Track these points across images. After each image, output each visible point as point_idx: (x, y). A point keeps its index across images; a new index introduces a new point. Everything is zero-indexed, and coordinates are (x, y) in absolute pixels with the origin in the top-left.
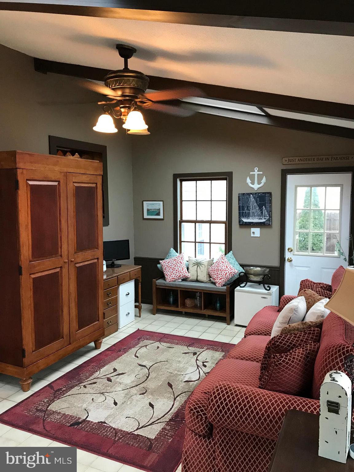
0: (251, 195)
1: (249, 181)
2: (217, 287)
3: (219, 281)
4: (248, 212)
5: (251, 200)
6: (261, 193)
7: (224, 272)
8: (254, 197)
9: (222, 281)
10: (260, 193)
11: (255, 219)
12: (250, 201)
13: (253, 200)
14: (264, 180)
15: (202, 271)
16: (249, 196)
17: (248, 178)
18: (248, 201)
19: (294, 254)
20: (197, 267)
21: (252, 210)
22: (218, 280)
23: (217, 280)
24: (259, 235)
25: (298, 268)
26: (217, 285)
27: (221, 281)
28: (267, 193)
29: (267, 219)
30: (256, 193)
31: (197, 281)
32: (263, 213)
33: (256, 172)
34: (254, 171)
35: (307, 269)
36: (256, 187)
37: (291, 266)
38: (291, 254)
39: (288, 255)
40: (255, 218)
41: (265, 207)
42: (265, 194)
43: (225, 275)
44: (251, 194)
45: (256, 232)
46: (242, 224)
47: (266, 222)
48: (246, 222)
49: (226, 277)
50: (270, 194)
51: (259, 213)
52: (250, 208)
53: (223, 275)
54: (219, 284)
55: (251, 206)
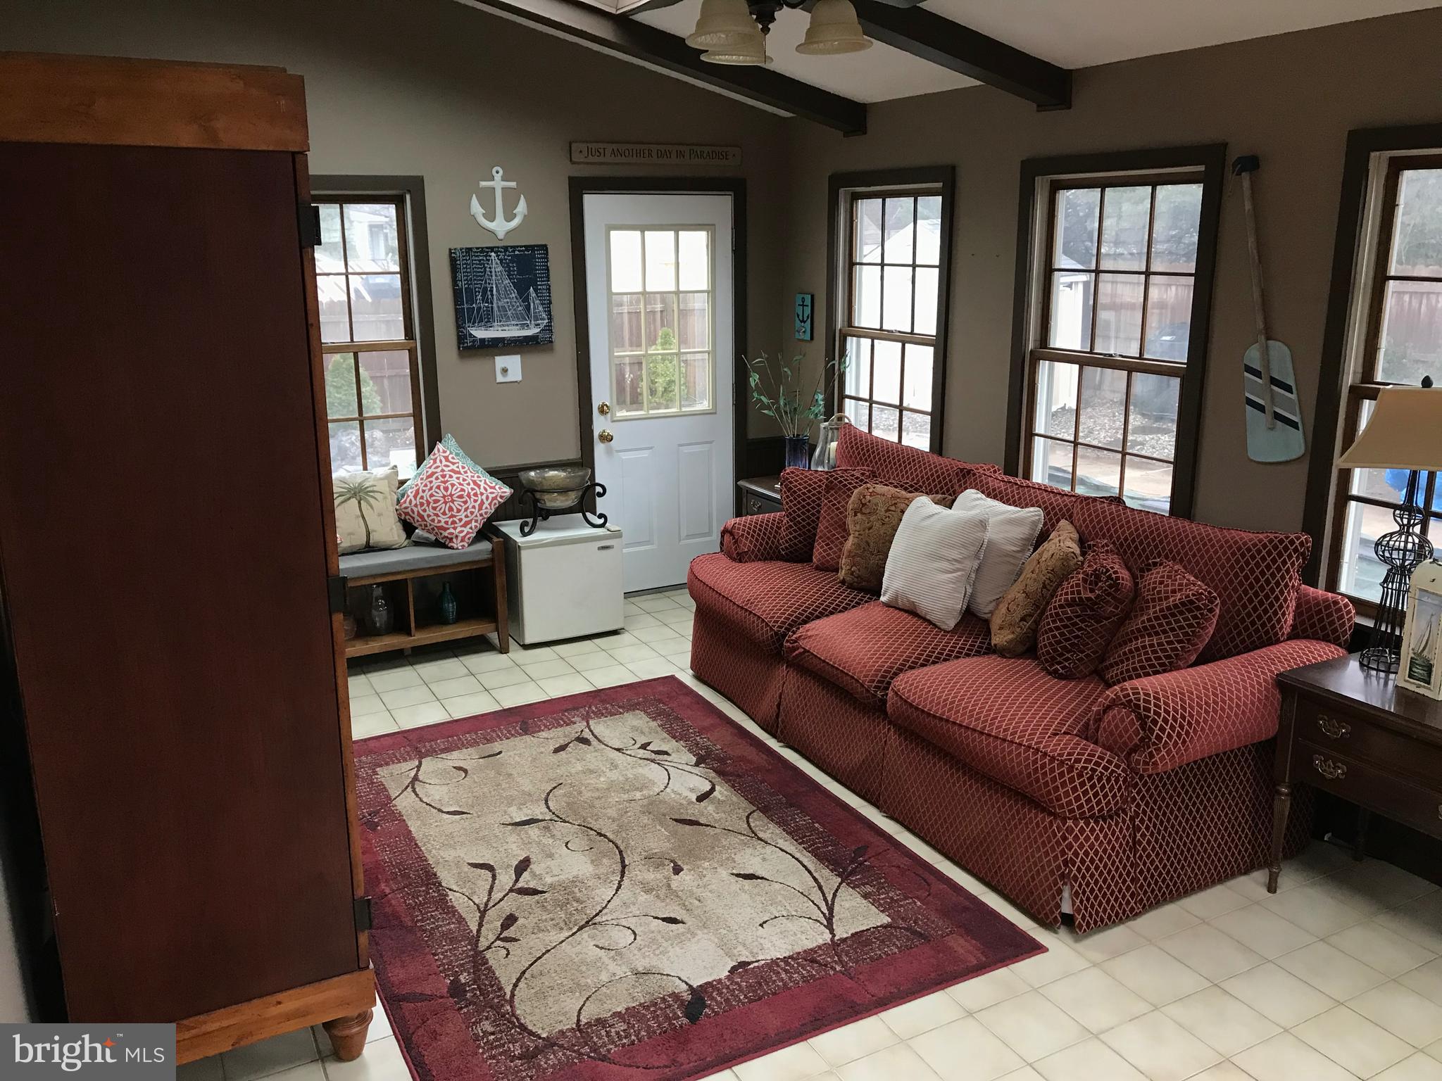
0: (493, 254)
1: (476, 208)
2: (457, 551)
3: (462, 532)
4: (487, 307)
5: (493, 270)
6: (521, 247)
7: (475, 501)
8: (501, 260)
9: (471, 528)
10: (518, 247)
11: (510, 328)
12: (491, 272)
13: (500, 268)
14: (522, 207)
15: (380, 515)
16: (486, 256)
17: (475, 201)
18: (485, 271)
19: (615, 419)
20: (359, 503)
21: (499, 299)
22: (459, 529)
23: (455, 528)
24: (519, 378)
25: (625, 456)
26: (457, 544)
27: (466, 530)
28: (537, 246)
29: (542, 326)
30: (506, 248)
31: (369, 548)
32: (532, 307)
33: (498, 183)
34: (492, 179)
35: (645, 454)
36: (500, 227)
37: (609, 452)
38: (606, 419)
39: (600, 424)
40: (508, 326)
41: (536, 290)
42: (533, 250)
43: (480, 508)
44: (492, 249)
45: (511, 367)
46: (472, 346)
47: (541, 335)
48: (482, 340)
49: (481, 515)
50: (544, 248)
51: (520, 308)
52: (492, 295)
53: (473, 510)
54: (462, 541)
55: (495, 289)
